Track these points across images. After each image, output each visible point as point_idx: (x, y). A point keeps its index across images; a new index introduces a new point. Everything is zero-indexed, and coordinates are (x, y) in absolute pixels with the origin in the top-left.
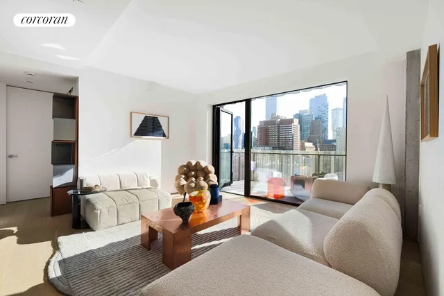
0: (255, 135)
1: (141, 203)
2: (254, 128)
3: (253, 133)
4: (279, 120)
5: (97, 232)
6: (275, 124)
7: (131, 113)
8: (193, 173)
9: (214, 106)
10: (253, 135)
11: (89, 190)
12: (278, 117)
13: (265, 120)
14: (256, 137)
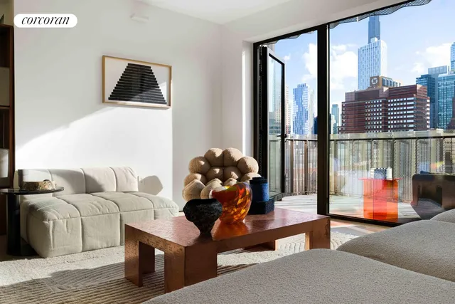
0: (336, 120)
1: (123, 214)
2: (335, 106)
3: (333, 117)
4: (385, 89)
5: (48, 259)
6: (377, 98)
7: (104, 57)
8: (217, 171)
9: (256, 45)
10: (333, 121)
11: (33, 188)
12: (384, 82)
13: (357, 89)
14: (340, 124)
